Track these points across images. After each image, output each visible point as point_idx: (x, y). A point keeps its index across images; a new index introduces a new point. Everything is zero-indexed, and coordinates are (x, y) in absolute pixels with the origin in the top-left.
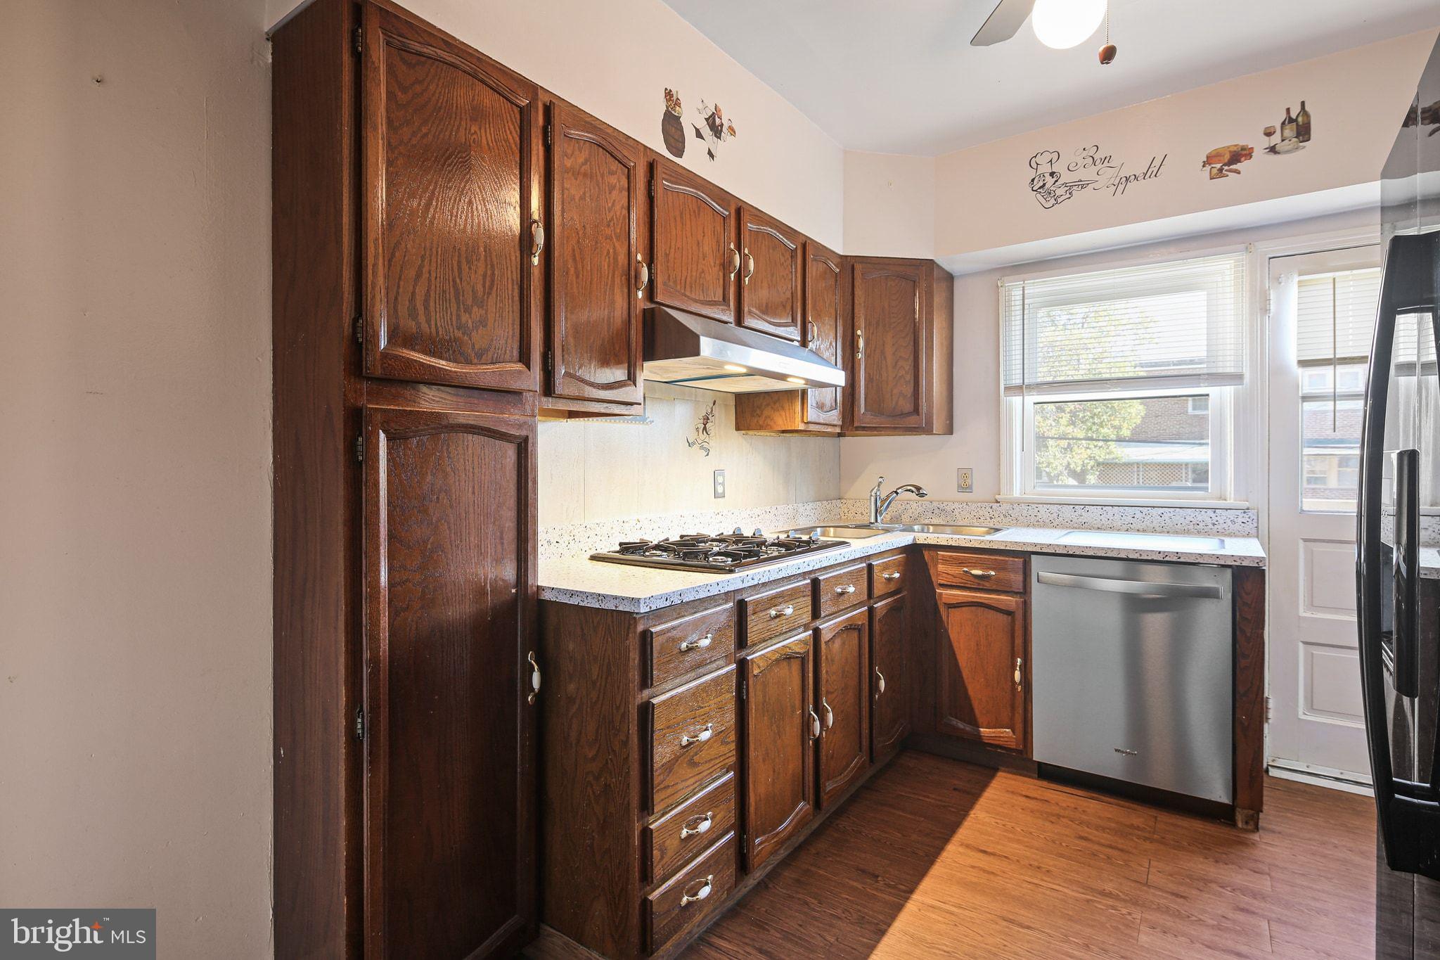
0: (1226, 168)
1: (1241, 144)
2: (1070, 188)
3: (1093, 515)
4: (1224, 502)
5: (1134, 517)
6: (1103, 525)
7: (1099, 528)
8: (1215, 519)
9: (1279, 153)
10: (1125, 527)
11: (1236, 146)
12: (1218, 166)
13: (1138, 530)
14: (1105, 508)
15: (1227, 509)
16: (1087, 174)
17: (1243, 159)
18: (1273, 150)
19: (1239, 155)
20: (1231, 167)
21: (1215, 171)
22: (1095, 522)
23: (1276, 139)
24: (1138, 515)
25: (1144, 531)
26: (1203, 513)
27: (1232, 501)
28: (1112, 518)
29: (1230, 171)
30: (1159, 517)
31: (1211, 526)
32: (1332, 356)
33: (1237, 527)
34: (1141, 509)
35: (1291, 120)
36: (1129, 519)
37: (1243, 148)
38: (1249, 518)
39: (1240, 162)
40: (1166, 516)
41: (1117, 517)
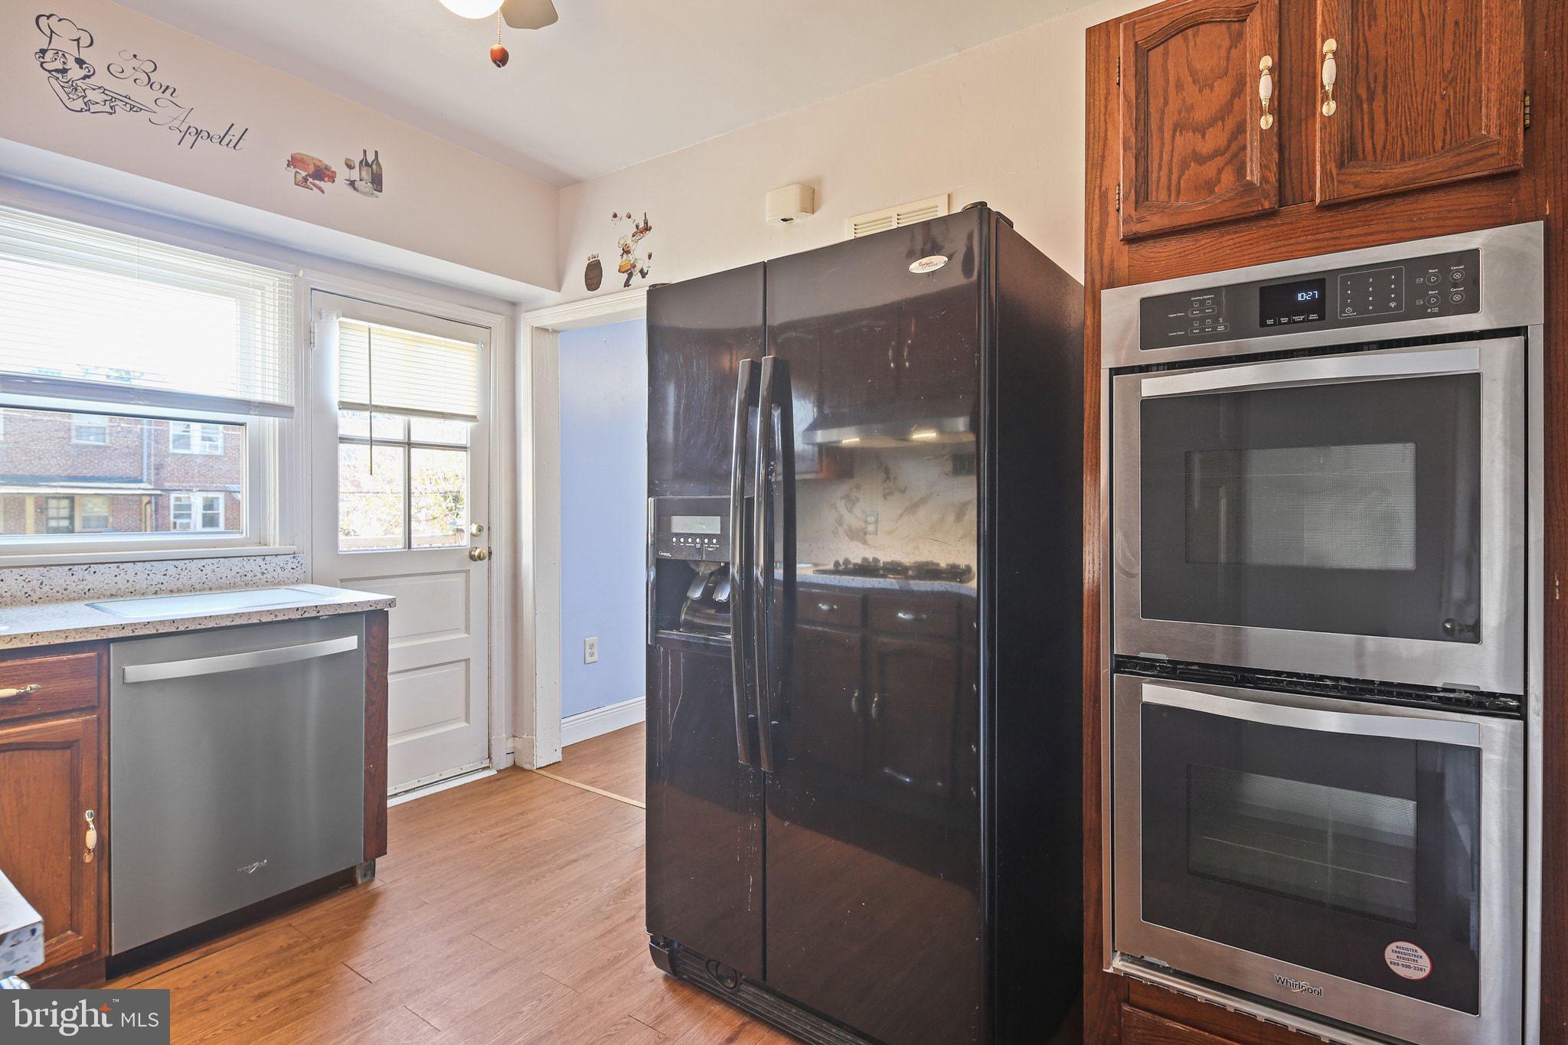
0: (311, 180)
1: (325, 162)
2: (112, 101)
3: (104, 578)
4: (266, 547)
5: (165, 575)
6: (119, 589)
7: (112, 595)
8: (263, 566)
9: (358, 191)
10: (153, 589)
11: (321, 161)
12: (304, 174)
13: (171, 591)
14: (122, 566)
15: (276, 555)
16: (143, 95)
17: (326, 179)
18: (352, 183)
19: (322, 173)
20: (316, 182)
21: (299, 178)
22: (106, 587)
23: (355, 175)
24: (172, 571)
25: (179, 591)
26: (251, 561)
27: (277, 546)
28: (133, 578)
29: (314, 185)
30: (199, 572)
31: (259, 576)
32: (368, 403)
33: (287, 573)
34: (175, 563)
35: (367, 164)
36: (159, 578)
37: (327, 168)
38: (299, 562)
39: (324, 181)
40: (208, 570)
41: (142, 576)
